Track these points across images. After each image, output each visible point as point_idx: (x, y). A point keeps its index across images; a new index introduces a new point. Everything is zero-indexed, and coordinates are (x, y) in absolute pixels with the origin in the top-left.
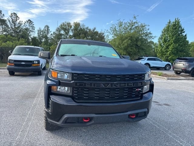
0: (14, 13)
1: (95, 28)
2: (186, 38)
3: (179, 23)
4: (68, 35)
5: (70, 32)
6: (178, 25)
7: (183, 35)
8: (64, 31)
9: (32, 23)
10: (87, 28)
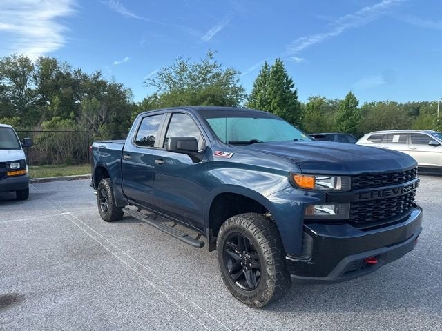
1: (99, 73)
2: (296, 98)
3: (283, 68)
4: (23, 88)
5: (28, 82)
6: (282, 72)
7: (291, 91)
8: (13, 81)
10: (78, 72)
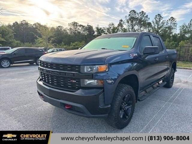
0: (158, 14)
9: (174, 20)
